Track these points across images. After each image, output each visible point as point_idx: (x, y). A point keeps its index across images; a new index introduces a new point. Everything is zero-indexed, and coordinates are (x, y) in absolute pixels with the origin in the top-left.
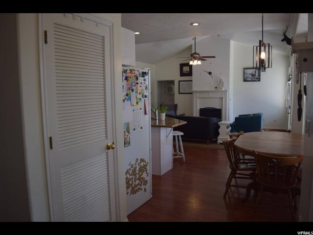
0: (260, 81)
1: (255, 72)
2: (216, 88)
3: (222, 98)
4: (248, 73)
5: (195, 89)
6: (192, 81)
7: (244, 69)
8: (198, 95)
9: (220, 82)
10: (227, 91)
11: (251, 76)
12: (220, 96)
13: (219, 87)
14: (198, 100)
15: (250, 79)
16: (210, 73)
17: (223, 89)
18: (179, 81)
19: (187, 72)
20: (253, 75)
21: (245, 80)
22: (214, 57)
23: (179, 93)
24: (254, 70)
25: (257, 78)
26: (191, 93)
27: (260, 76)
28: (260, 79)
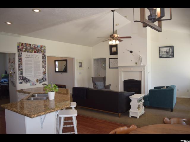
0: (173, 57)
1: (169, 50)
2: (136, 63)
3: (141, 72)
4: (163, 51)
5: (120, 64)
6: (117, 58)
7: (160, 47)
8: (122, 69)
9: (139, 59)
10: (145, 66)
11: (165, 53)
12: (139, 70)
13: (139, 62)
14: (122, 73)
15: (165, 56)
16: (131, 52)
17: (142, 65)
18: (109, 59)
19: (115, 51)
20: (167, 53)
21: (161, 57)
22: (130, 37)
23: (109, 68)
24: (168, 48)
25: (171, 55)
26: (117, 68)
27: (173, 53)
28: (173, 55)
